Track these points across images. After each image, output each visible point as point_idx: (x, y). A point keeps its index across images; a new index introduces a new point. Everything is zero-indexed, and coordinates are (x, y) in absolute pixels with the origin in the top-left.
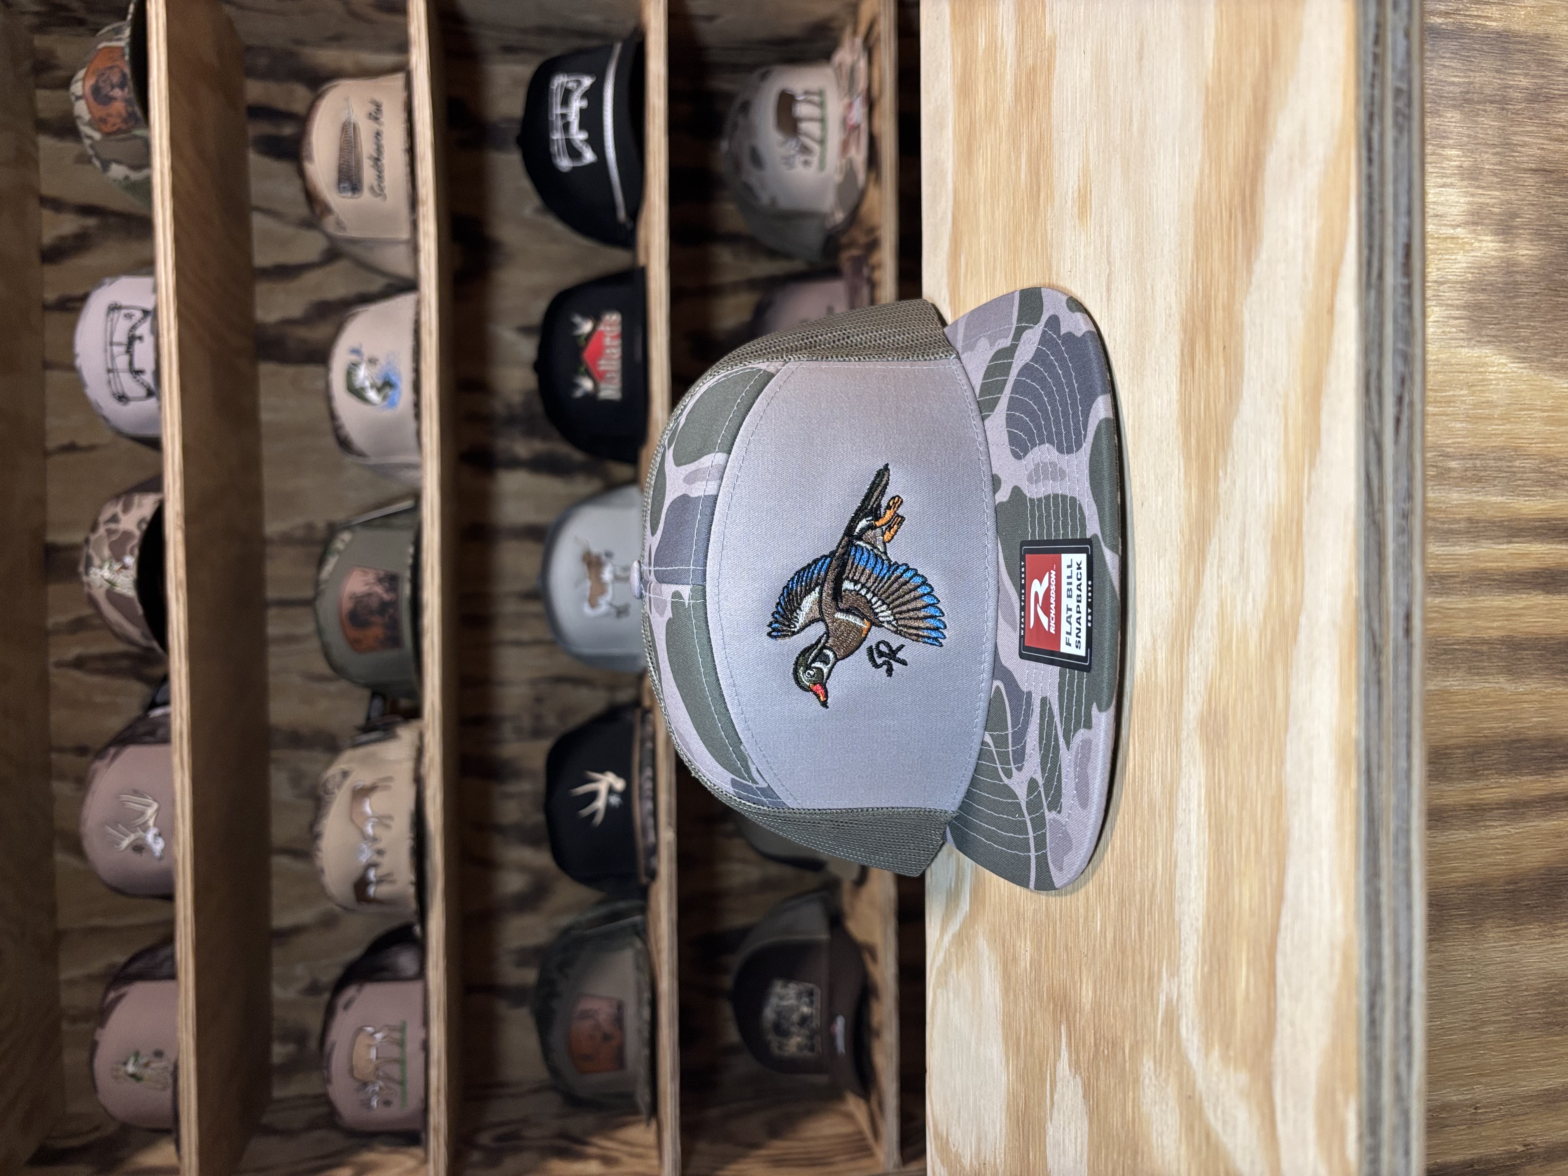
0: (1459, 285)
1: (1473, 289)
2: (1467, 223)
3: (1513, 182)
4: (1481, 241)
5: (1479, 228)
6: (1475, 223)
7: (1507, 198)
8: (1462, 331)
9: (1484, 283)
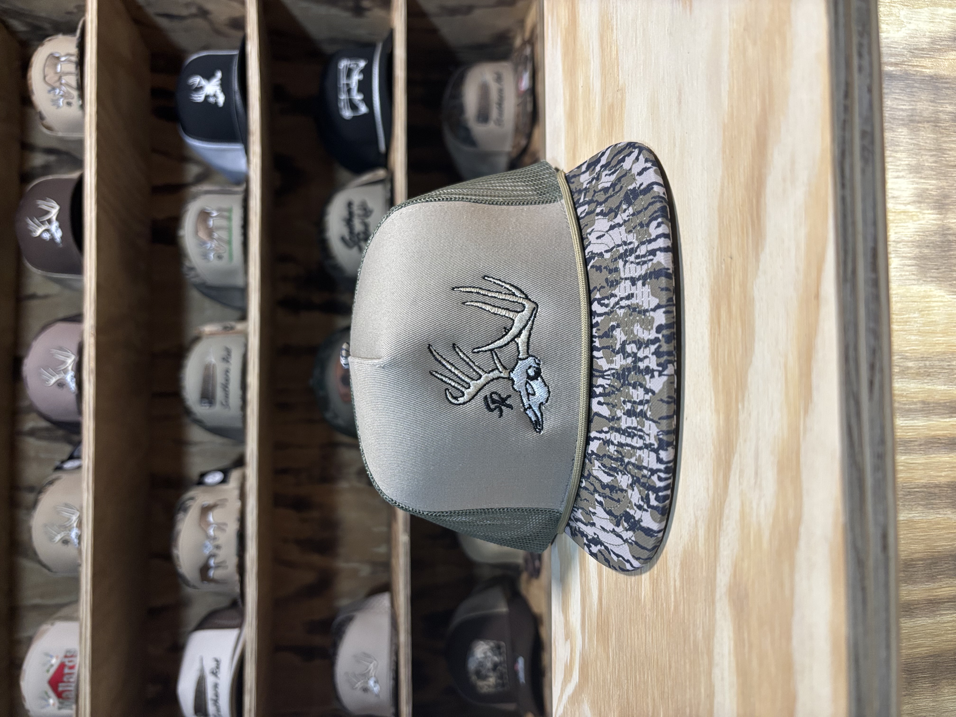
0: (910, 244)
1: (920, 246)
2: (914, 202)
3: (945, 175)
4: (925, 214)
5: (922, 205)
6: (920, 202)
7: (941, 185)
8: (913, 274)
9: (927, 241)
